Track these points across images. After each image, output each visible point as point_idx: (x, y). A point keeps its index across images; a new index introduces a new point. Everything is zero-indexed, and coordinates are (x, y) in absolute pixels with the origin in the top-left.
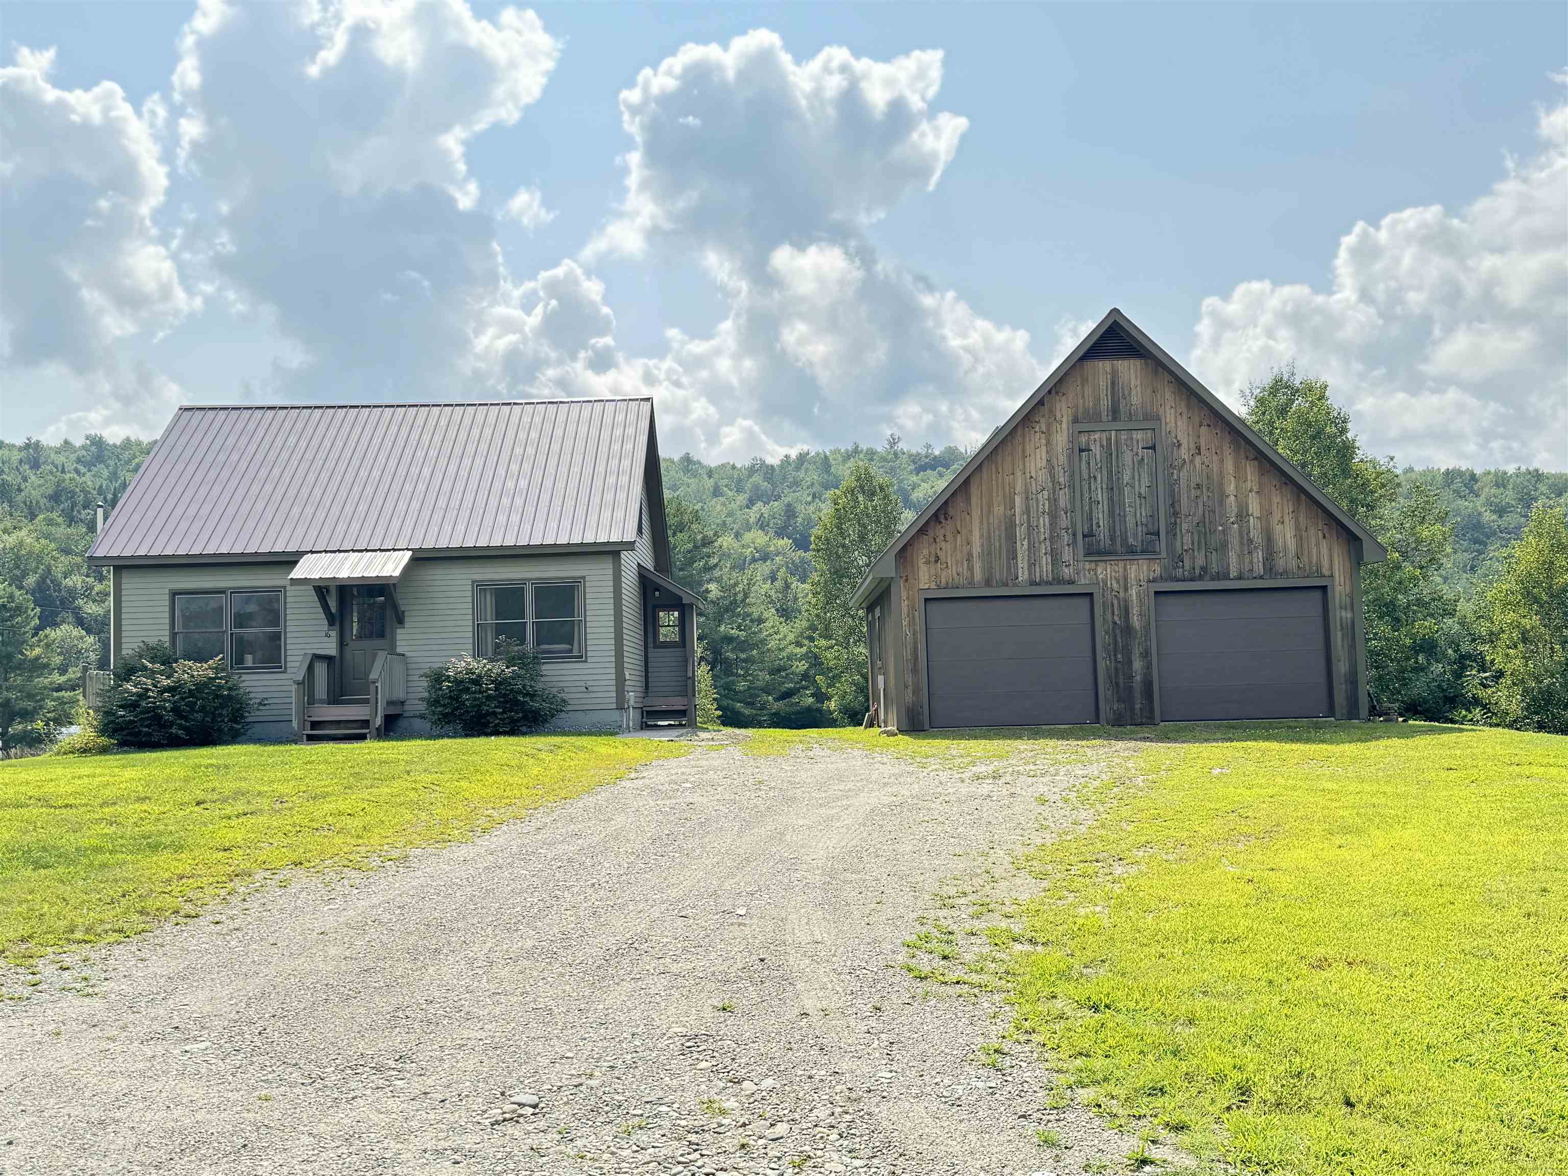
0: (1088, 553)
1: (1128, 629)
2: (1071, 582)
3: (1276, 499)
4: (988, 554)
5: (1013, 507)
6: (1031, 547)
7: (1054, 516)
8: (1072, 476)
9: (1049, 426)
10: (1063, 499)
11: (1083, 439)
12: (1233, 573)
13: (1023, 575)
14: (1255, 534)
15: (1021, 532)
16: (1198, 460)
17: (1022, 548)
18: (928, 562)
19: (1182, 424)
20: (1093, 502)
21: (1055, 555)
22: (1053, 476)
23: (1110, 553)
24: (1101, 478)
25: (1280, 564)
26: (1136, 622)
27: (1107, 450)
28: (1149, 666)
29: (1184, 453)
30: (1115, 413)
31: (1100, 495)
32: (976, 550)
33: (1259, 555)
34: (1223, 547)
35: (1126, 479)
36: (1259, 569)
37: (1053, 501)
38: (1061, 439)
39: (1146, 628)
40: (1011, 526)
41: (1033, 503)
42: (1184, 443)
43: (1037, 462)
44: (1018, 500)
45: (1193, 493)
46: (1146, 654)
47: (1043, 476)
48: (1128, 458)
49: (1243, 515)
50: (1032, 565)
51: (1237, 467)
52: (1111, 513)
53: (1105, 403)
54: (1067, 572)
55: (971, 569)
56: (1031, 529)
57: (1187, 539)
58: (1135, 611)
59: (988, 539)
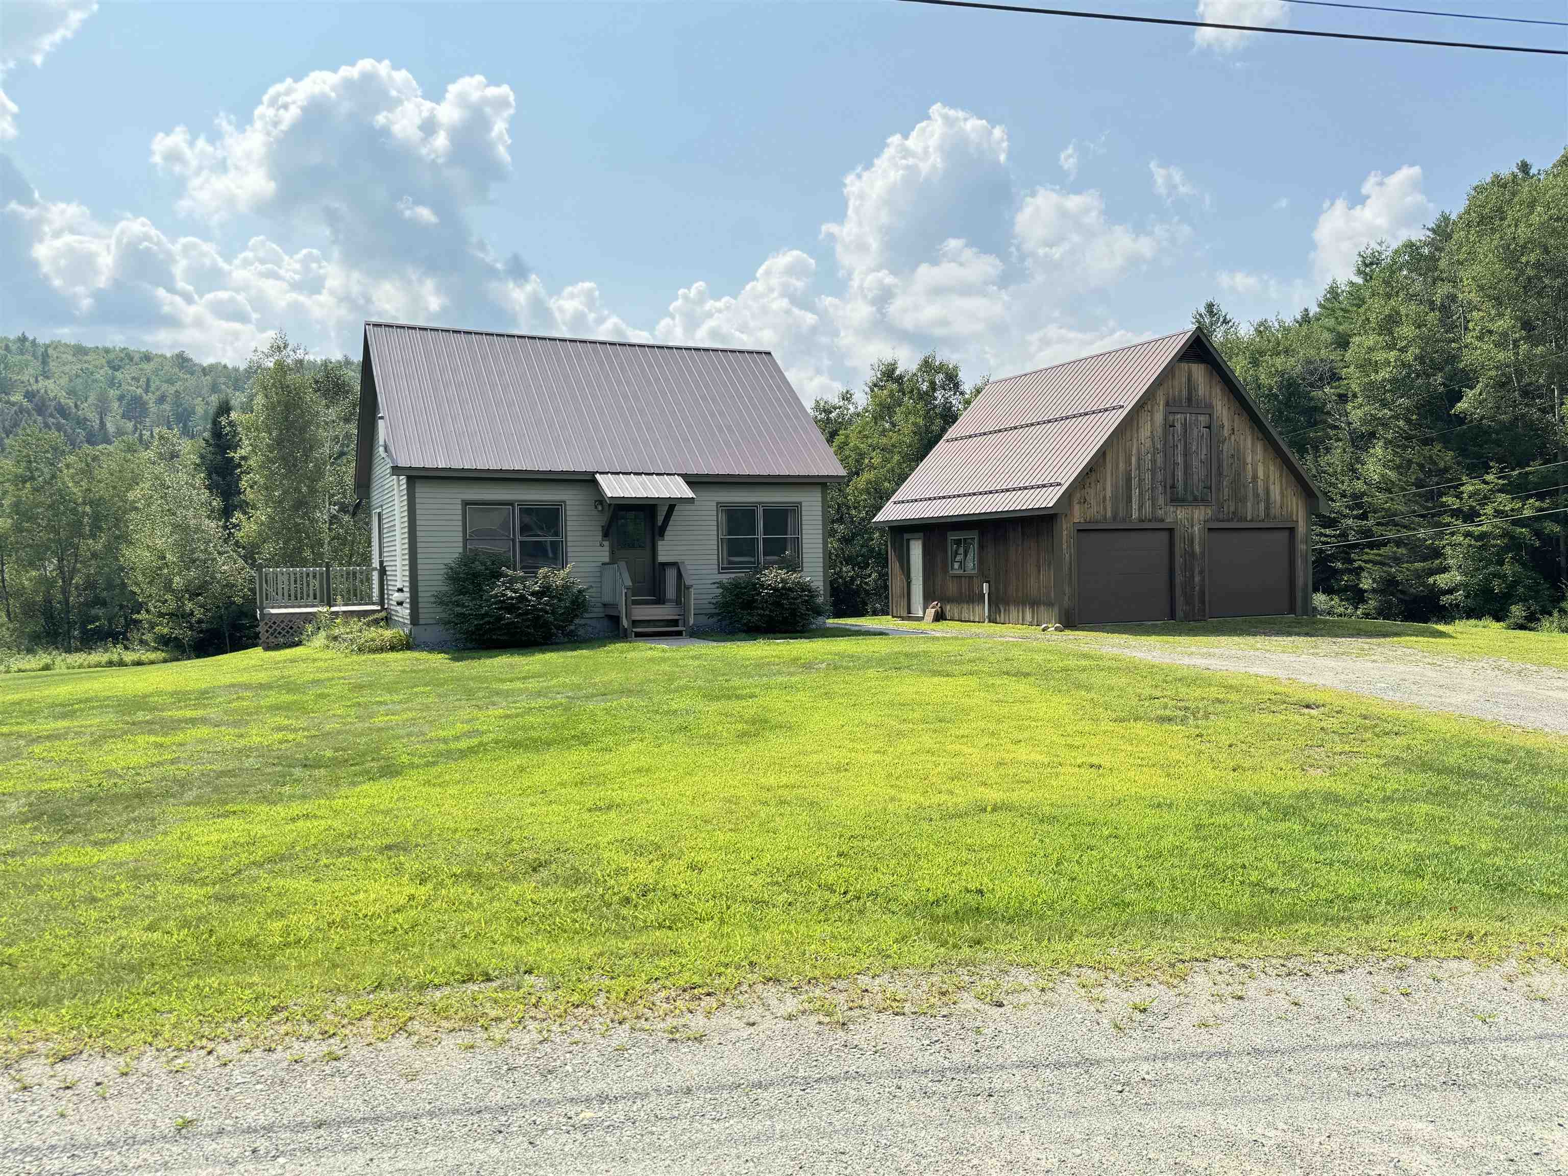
0: (1172, 501)
1: (1192, 554)
2: (1162, 520)
3: (1272, 468)
4: (1115, 498)
5: (1130, 464)
6: (1141, 494)
7: (1153, 472)
8: (1165, 445)
9: (1152, 407)
10: (1160, 458)
11: (1171, 418)
12: (1249, 518)
13: (1135, 515)
14: (1261, 491)
15: (1135, 482)
16: (1233, 437)
17: (1135, 493)
18: (1080, 503)
19: (1225, 412)
20: (1176, 464)
21: (1153, 499)
22: (1153, 443)
23: (1183, 500)
24: (1180, 447)
25: (1273, 511)
26: (1197, 548)
27: (1184, 425)
28: (1203, 580)
29: (1226, 433)
30: (1189, 399)
31: (1180, 459)
32: (1109, 494)
33: (1262, 506)
34: (1244, 500)
35: (1194, 448)
36: (1262, 514)
37: (1154, 461)
38: (1159, 417)
39: (1203, 553)
40: (1129, 480)
41: (1142, 462)
42: (1226, 424)
43: (1145, 432)
44: (1134, 460)
45: (1231, 461)
46: (1201, 572)
47: (1148, 443)
48: (1195, 431)
49: (1255, 478)
50: (1140, 507)
51: (1253, 444)
52: (1185, 473)
53: (1185, 393)
54: (1160, 513)
55: (1105, 508)
56: (1141, 480)
57: (1226, 492)
58: (1197, 541)
59: (1115, 486)
